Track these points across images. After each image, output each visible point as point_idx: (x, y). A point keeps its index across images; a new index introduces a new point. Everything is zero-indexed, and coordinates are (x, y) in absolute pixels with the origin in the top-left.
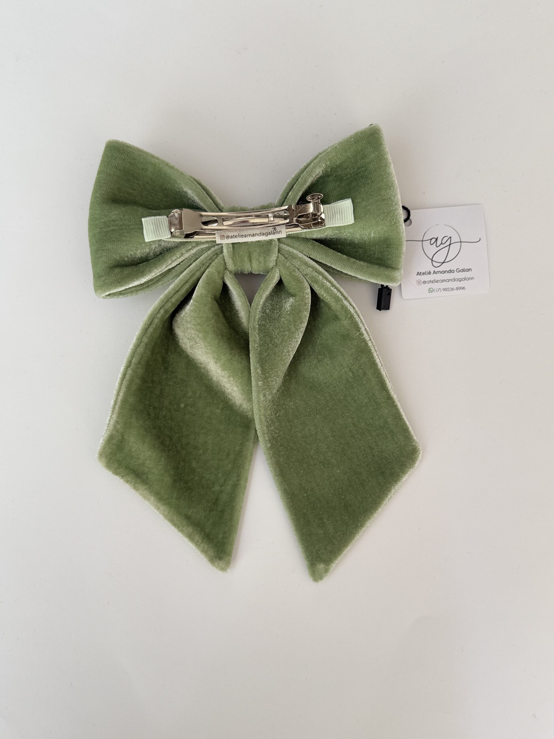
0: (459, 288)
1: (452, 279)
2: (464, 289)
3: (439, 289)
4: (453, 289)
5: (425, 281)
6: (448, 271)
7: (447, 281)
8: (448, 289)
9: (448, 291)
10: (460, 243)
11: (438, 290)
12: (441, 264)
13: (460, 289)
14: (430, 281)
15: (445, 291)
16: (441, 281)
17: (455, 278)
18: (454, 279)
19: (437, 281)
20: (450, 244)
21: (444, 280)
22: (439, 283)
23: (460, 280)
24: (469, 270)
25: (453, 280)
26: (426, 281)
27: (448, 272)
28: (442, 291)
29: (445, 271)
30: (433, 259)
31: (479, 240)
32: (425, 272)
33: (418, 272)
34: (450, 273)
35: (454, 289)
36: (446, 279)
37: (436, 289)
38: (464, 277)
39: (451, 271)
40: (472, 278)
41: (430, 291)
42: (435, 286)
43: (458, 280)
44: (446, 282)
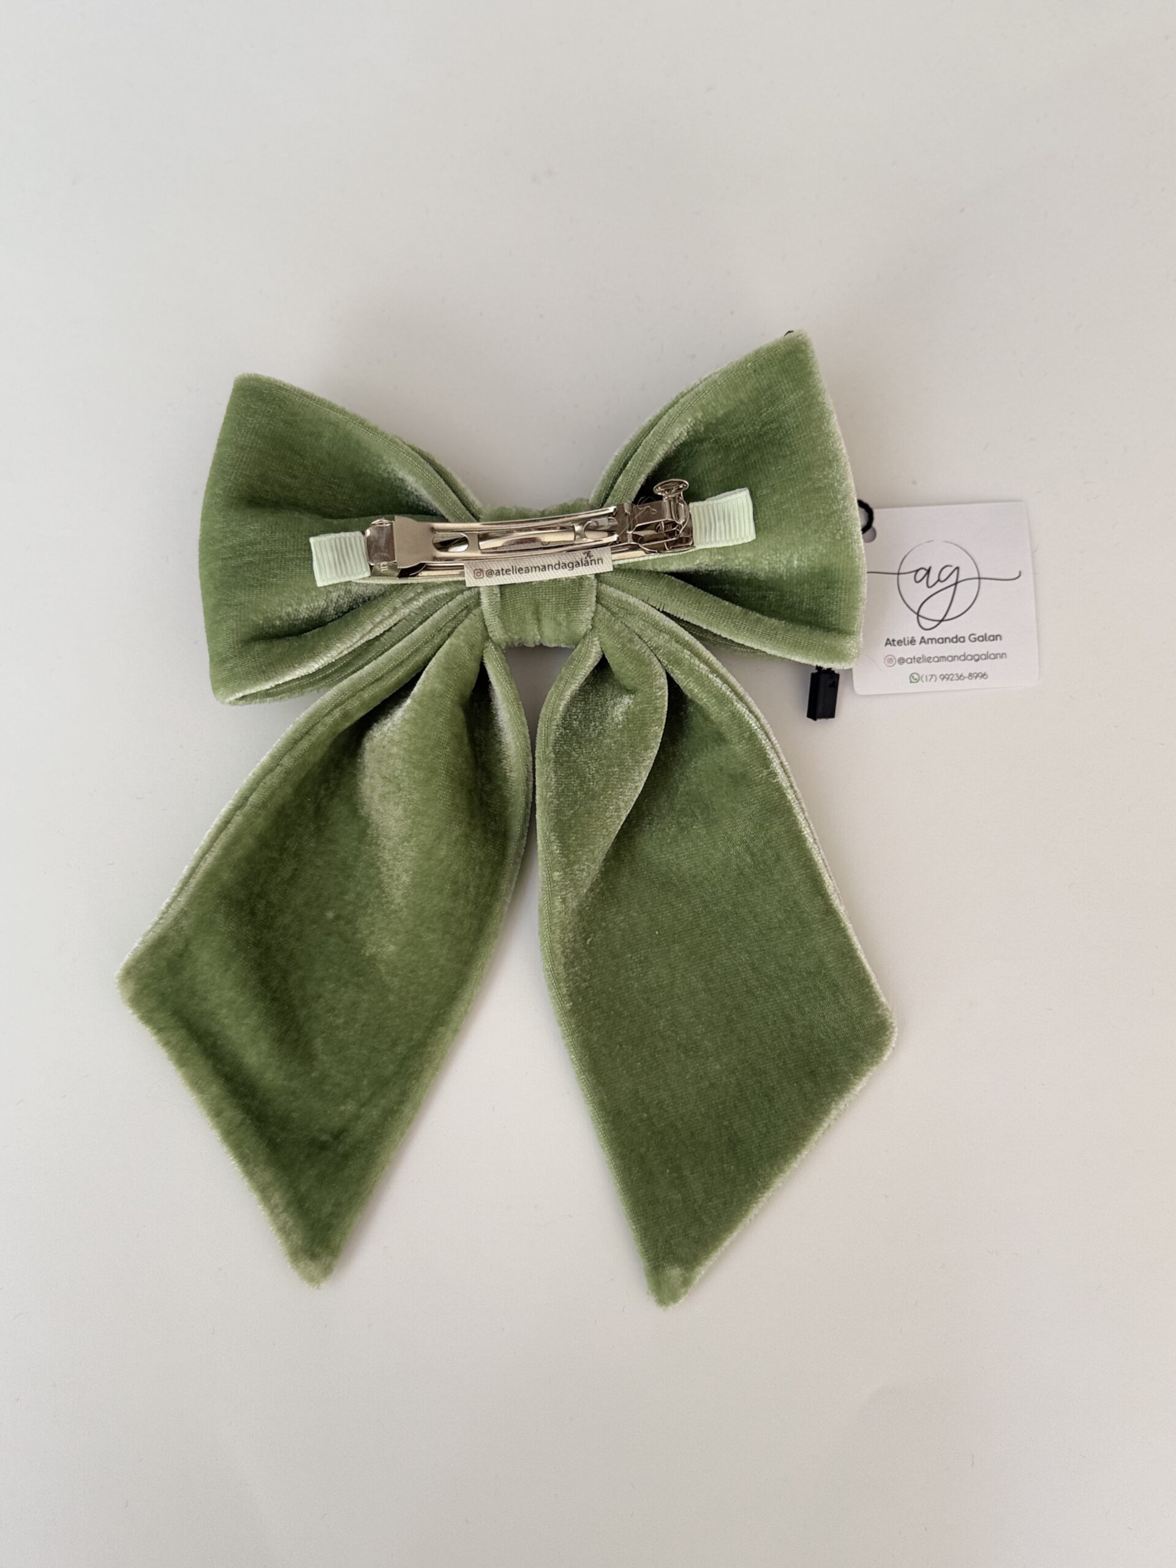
0: (975, 675)
1: (959, 655)
2: (985, 677)
3: (932, 676)
4: (961, 676)
5: (903, 659)
6: (951, 637)
7: (950, 659)
8: (951, 677)
9: (951, 680)
10: (977, 581)
11: (929, 678)
12: (936, 623)
13: (976, 677)
14: (914, 658)
15: (945, 680)
16: (936, 659)
17: (966, 655)
18: (964, 656)
19: (928, 660)
20: (956, 584)
21: (943, 657)
22: (933, 663)
23: (976, 657)
24: (995, 638)
25: (963, 658)
26: (906, 658)
27: (951, 641)
28: (939, 680)
29: (946, 638)
30: (920, 613)
31: (1017, 575)
32: (903, 640)
33: (888, 640)
34: (956, 642)
35: (965, 678)
36: (946, 656)
37: (926, 676)
38: (985, 653)
39: (957, 639)
40: (1002, 655)
41: (913, 680)
42: (923, 669)
43: (973, 657)
44: (947, 662)
